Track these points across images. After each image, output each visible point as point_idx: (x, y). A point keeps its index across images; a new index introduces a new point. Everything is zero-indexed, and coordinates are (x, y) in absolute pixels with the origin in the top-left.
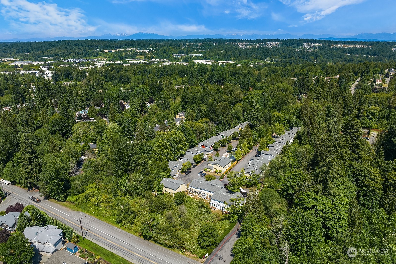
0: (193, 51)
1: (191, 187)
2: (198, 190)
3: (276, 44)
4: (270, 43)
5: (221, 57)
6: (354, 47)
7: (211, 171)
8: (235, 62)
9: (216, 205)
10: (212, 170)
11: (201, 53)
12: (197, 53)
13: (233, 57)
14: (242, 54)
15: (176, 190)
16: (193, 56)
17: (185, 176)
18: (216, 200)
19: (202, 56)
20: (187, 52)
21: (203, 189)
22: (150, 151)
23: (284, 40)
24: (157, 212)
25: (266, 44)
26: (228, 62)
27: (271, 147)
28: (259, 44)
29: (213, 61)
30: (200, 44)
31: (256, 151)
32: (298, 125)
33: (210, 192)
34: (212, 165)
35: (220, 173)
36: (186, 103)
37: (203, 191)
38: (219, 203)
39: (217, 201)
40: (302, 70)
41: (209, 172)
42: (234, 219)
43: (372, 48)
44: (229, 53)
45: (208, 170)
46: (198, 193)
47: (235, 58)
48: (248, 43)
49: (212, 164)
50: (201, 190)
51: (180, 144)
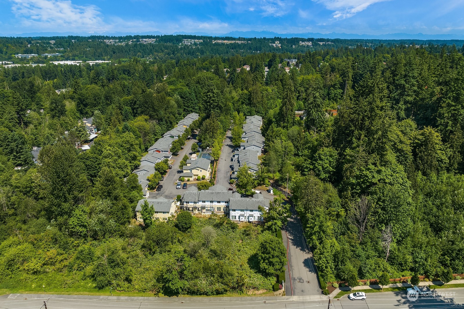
0: (46, 50)
1: (186, 202)
2: (200, 204)
3: (152, 41)
4: (144, 40)
5: (90, 56)
6: (235, 43)
7: (191, 179)
8: (110, 61)
9: (237, 217)
10: (191, 177)
11: (59, 52)
12: (54, 52)
13: (106, 56)
14: (117, 51)
15: (168, 212)
16: (49, 56)
17: (158, 194)
18: (237, 210)
19: (62, 56)
20: (38, 51)
21: (208, 201)
22: (98, 164)
23: (159, 36)
24: (161, 251)
25: (139, 41)
26: (100, 62)
27: (245, 138)
28: (132, 42)
29: (80, 61)
30: (53, 42)
31: (228, 147)
32: (250, 114)
33: (219, 202)
34: (189, 171)
35: (203, 178)
36: (86, 105)
37: (208, 204)
38: (242, 213)
39: (239, 210)
40: (204, 64)
41: (188, 180)
42: (278, 226)
43: (252, 44)
44: (99, 51)
45: (186, 179)
46: (200, 209)
47: (109, 57)
48: (118, 41)
49: (190, 169)
50: (204, 204)
51: (131, 151)
